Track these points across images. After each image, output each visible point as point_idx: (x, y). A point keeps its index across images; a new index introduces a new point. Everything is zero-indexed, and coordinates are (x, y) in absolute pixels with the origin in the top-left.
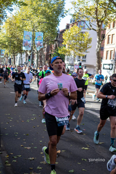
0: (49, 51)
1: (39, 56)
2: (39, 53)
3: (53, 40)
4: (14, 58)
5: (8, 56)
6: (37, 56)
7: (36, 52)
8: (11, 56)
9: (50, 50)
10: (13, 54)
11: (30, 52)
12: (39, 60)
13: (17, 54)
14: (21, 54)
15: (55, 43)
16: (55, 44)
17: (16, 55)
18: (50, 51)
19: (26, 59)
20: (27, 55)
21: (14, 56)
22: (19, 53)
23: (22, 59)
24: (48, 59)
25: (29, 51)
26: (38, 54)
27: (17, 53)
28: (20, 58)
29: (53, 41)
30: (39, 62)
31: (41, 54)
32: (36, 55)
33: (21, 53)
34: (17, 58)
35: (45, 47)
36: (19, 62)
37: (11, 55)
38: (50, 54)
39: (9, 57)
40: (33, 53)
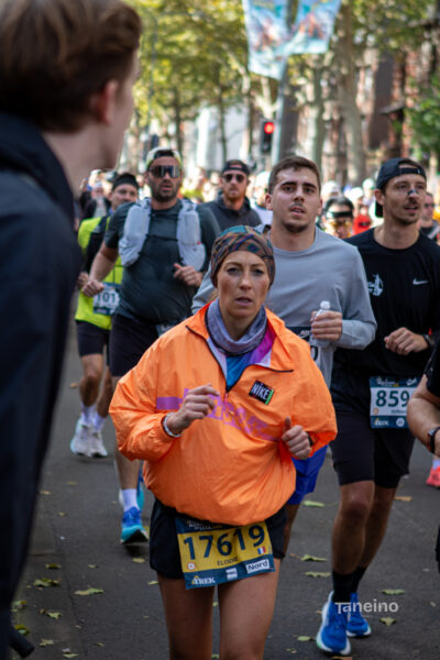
0: (392, 87)
1: (331, 120)
2: (328, 105)
3: (414, 23)
4: (179, 132)
5: (143, 122)
6: (320, 122)
7: (311, 97)
8: (161, 123)
9: (396, 83)
10: (171, 112)
11: (273, 98)
12: (328, 147)
13: (193, 109)
14: (222, 111)
15: (430, 40)
16: (426, 48)
17: (187, 118)
18: (396, 92)
19: (252, 143)
20: (254, 113)
21: (178, 120)
22: (209, 105)
23: (224, 141)
24: (386, 137)
25: (266, 91)
26: (322, 110)
27: (196, 101)
28: (212, 132)
29: (413, 29)
30: (329, 156)
31: (339, 109)
32: (310, 115)
33: (221, 105)
34: (196, 134)
35: (367, 68)
36: (210, 156)
37: (158, 116)
38: (395, 106)
39: (147, 128)
40: (290, 102)
